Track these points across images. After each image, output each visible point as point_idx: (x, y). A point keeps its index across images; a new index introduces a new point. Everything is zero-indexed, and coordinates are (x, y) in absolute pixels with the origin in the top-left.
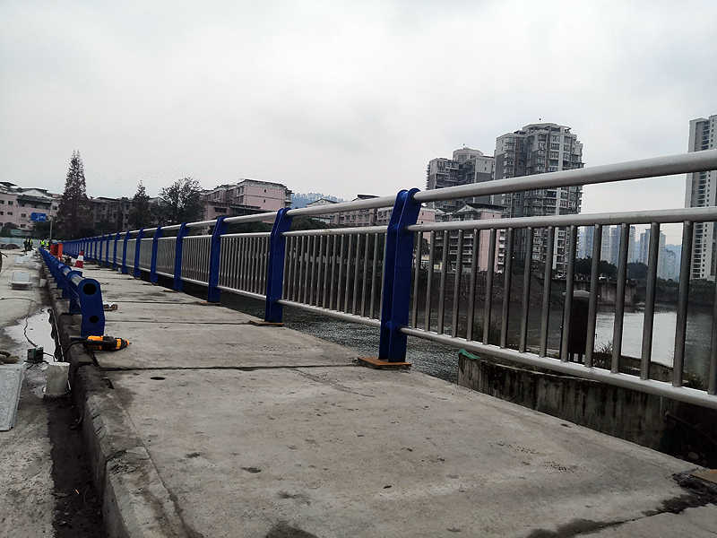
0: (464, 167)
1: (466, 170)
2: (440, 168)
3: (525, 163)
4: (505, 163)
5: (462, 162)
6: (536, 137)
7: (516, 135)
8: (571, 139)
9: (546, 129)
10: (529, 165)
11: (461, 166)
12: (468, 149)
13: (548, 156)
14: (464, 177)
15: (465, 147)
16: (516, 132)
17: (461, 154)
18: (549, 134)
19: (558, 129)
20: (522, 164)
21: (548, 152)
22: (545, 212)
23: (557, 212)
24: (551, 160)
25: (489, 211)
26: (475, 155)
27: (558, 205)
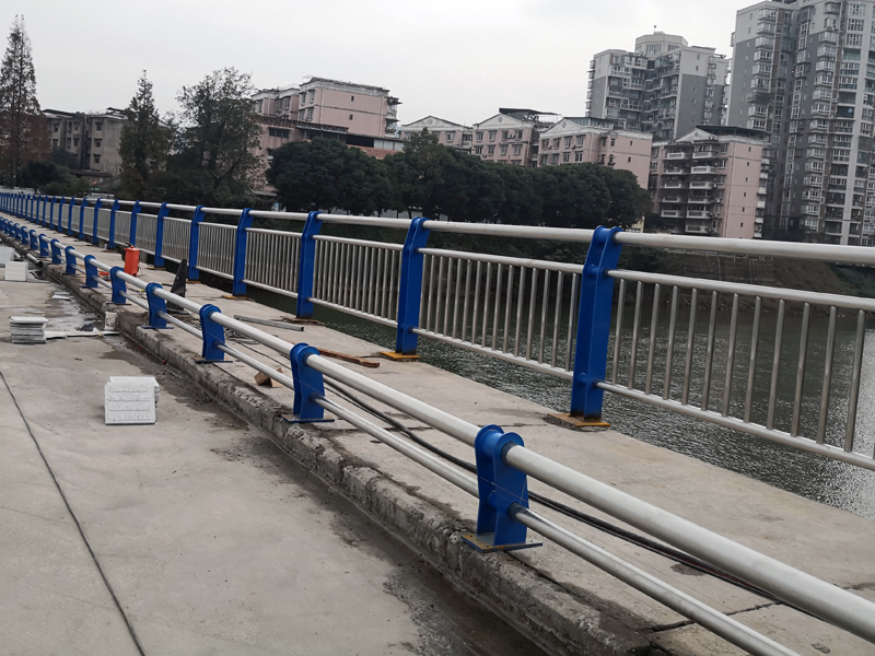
0: (658, 64)
1: (661, 70)
2: (617, 67)
3: (793, 55)
4: (757, 56)
5: (652, 56)
7: (778, 5)
10: (801, 58)
11: (651, 64)
12: (661, 34)
13: (841, 42)
14: (657, 82)
15: (657, 30)
17: (651, 42)
20: (787, 58)
21: (841, 34)
22: (831, 143)
23: (854, 143)
24: (847, 51)
25: (743, 139)
26: (676, 43)
27: (856, 131)
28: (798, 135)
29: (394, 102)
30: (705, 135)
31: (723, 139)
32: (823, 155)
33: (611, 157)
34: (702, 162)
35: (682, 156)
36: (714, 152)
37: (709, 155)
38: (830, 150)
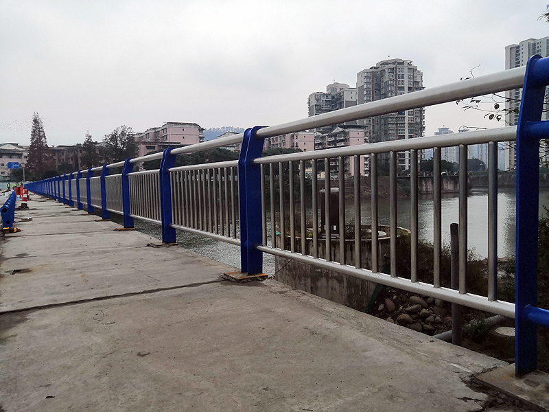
0: (336, 97)
1: (337, 99)
2: (318, 100)
3: (380, 91)
4: (365, 92)
5: (333, 94)
6: (386, 70)
7: (372, 70)
8: (413, 70)
9: (393, 63)
10: (382, 92)
11: (333, 97)
12: (337, 83)
13: (396, 84)
14: (336, 105)
15: (335, 82)
16: (372, 68)
17: (332, 88)
18: (396, 67)
19: (402, 63)
20: (377, 92)
21: (396, 81)
22: (397, 127)
23: (406, 126)
24: (399, 87)
25: (355, 130)
26: (343, 88)
27: (407, 121)
28: (385, 124)
29: (202, 129)
30: (341, 129)
31: (347, 130)
32: (395, 132)
33: (297, 144)
34: (341, 141)
35: (333, 139)
36: (344, 137)
37: (342, 138)
38: (397, 130)
